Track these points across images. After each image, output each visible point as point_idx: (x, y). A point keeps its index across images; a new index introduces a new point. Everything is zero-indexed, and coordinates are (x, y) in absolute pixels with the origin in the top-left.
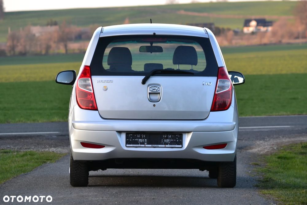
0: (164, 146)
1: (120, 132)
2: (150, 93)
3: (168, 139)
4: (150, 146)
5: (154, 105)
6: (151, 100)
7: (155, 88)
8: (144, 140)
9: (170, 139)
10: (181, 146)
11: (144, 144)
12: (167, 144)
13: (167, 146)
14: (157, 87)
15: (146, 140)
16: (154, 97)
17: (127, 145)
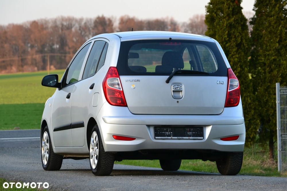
0: (188, 138)
1: (149, 126)
2: (173, 91)
3: (191, 132)
4: (176, 138)
5: (178, 102)
6: (174, 98)
7: (178, 86)
8: (170, 133)
9: (192, 132)
10: (202, 138)
11: (171, 137)
12: (190, 136)
13: (190, 138)
14: (179, 86)
15: (171, 133)
16: (177, 95)
17: (156, 138)
